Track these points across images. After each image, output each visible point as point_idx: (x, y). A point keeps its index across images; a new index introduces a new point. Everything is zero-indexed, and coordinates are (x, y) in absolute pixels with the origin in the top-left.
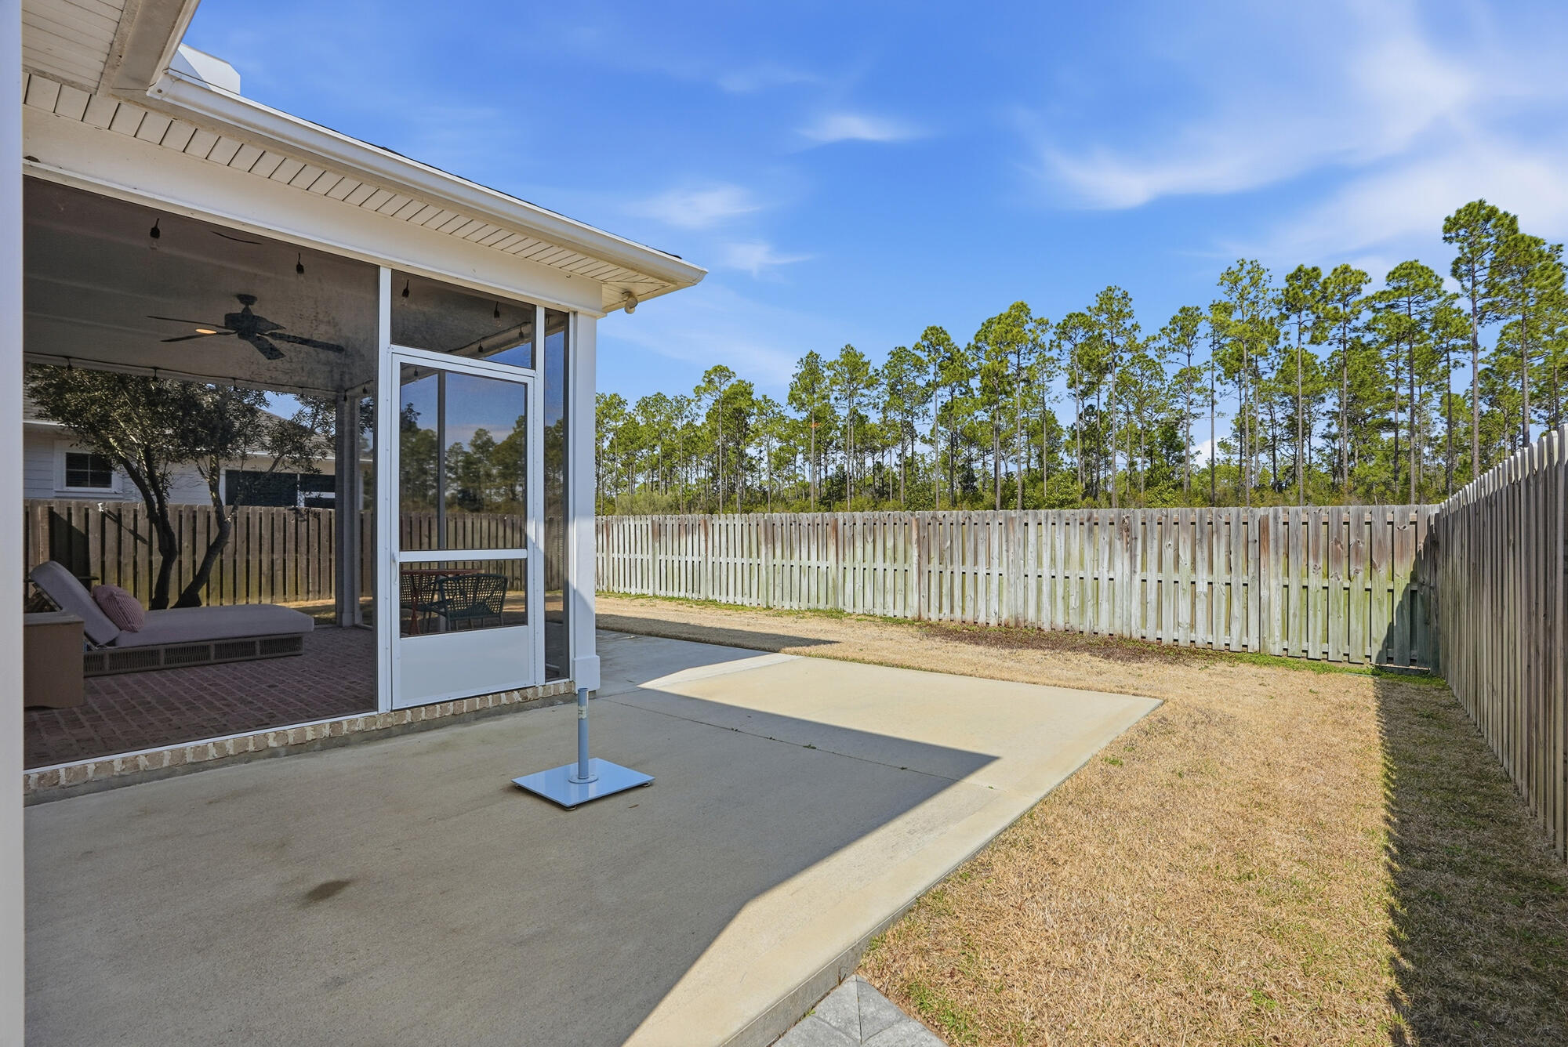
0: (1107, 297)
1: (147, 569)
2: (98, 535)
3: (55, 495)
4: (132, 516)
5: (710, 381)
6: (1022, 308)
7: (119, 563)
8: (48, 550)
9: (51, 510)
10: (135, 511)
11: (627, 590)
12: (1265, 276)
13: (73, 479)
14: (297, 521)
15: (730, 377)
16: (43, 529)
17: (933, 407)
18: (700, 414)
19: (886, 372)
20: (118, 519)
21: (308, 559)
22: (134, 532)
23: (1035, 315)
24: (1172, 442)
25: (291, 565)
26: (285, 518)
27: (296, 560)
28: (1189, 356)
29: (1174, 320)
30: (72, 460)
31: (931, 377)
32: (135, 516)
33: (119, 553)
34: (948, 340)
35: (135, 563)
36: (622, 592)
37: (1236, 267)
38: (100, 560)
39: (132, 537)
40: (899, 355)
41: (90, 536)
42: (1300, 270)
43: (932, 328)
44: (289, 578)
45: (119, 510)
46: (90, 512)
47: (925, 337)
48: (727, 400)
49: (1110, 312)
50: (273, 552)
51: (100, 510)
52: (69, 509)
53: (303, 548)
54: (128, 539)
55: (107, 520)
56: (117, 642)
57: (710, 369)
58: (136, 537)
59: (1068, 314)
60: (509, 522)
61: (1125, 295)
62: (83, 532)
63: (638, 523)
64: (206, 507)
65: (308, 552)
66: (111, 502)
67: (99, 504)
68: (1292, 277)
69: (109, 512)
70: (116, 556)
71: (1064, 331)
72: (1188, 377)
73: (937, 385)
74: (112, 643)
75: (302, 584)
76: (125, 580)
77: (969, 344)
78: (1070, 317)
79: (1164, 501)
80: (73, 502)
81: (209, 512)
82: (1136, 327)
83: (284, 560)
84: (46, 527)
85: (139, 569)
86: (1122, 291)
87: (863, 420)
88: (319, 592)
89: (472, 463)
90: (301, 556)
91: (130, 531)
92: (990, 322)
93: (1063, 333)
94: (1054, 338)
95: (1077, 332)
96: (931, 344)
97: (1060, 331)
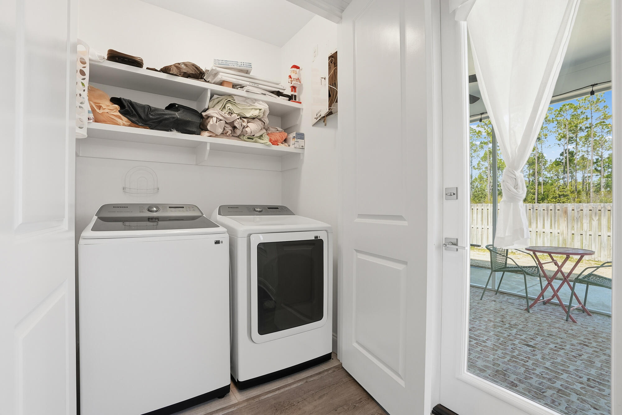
93: (559, 114)
94: (554, 117)
95: (568, 112)
96: (486, 124)
97: (558, 113)
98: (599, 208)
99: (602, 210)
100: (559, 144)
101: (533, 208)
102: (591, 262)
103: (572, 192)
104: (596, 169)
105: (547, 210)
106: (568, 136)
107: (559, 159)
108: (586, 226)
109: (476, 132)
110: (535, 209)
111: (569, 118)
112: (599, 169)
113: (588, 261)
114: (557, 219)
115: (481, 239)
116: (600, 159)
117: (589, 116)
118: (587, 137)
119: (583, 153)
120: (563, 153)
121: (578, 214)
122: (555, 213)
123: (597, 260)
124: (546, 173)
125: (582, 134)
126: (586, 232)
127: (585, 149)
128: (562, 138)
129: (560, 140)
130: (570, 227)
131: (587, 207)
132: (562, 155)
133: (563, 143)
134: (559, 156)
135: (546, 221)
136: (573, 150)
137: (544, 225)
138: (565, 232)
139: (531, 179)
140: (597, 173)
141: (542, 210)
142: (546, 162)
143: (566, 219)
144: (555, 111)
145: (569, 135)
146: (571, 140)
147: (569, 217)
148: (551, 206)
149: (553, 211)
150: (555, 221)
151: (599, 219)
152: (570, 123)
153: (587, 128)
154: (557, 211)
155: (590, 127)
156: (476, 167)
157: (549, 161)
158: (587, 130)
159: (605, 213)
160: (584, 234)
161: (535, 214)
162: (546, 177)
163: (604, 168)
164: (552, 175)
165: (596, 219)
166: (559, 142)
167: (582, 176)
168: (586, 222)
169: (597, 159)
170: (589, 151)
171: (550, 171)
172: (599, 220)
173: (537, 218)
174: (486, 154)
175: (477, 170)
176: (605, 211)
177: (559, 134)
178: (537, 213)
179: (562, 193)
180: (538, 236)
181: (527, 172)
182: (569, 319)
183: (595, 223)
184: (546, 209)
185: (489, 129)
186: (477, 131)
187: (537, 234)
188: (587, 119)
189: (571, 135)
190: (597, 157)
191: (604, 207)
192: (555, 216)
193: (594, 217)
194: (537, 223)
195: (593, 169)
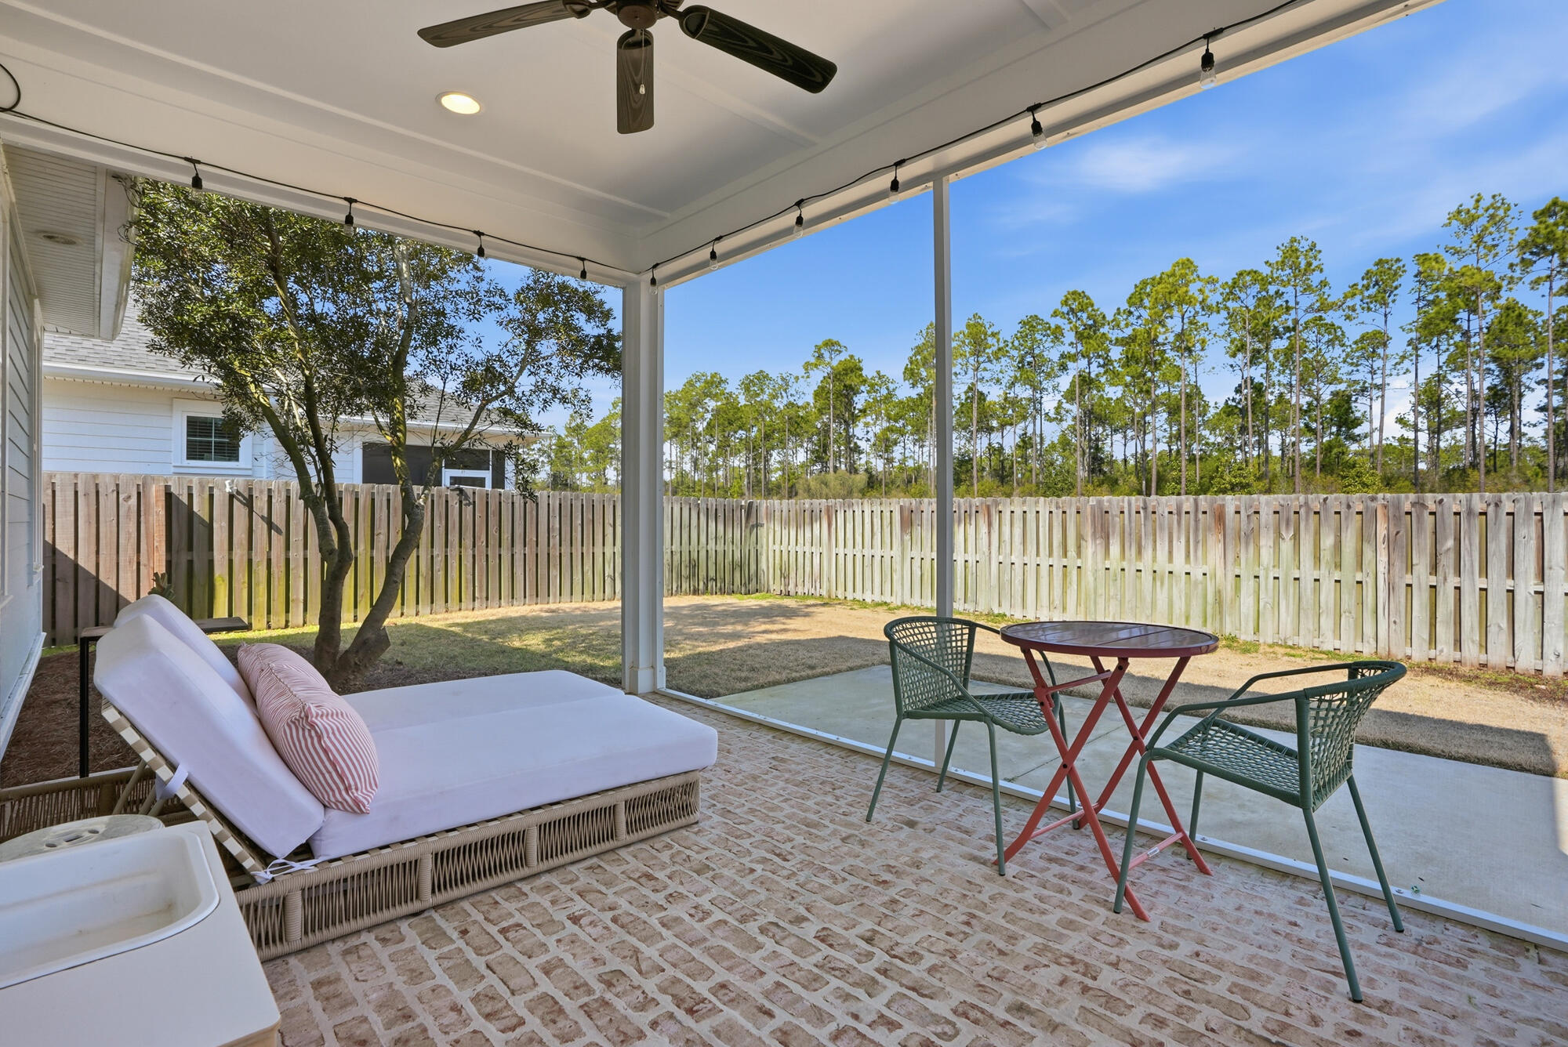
0: (1291, 251)
1: (283, 569)
2: (225, 524)
3: (173, 470)
4: (266, 498)
5: (820, 357)
6: (1188, 264)
7: (250, 561)
8: (164, 544)
9: (167, 487)
10: (270, 490)
11: (859, 596)
12: (1512, 213)
13: (196, 451)
14: (461, 502)
15: (840, 352)
16: (158, 514)
17: (1065, 381)
18: (805, 393)
19: (1016, 343)
20: (249, 503)
21: (474, 556)
22: (269, 521)
23: (1203, 273)
24: (1344, 416)
25: (454, 563)
26: (447, 502)
27: (460, 556)
28: (1386, 315)
29: (1368, 274)
30: (196, 427)
31: (1067, 349)
32: (270, 498)
33: (250, 548)
34: (1092, 305)
35: (269, 561)
36: (850, 597)
37: (1469, 204)
38: (227, 558)
39: (265, 526)
40: (1031, 324)
41: (215, 525)
42: (1555, 203)
43: (1074, 293)
44: (452, 580)
45: (250, 490)
46: (216, 492)
47: (1065, 303)
48: (837, 376)
49: (1295, 267)
50: (432, 547)
51: (228, 490)
52: (190, 488)
53: (468, 541)
54: (260, 527)
55: (236, 502)
56: (315, 846)
57: (820, 343)
58: (271, 525)
59: (1238, 271)
60: (703, 507)
61: (1313, 247)
62: (207, 519)
63: (877, 509)
64: (354, 486)
65: (474, 546)
66: (241, 479)
67: (227, 482)
68: (1543, 213)
69: (238, 492)
70: (246, 551)
71: (1234, 289)
72: (1375, 343)
73: (1073, 358)
74: (305, 851)
75: (467, 588)
76: (258, 585)
77: (1118, 309)
78: (1241, 274)
79: (1365, 485)
80: (195, 479)
81: (357, 493)
82: (1324, 284)
83: (446, 556)
84: (162, 513)
85: (274, 569)
86: (1310, 242)
87: (982, 397)
88: (487, 599)
89: (564, 447)
90: (466, 549)
91: (262, 517)
92: (1144, 283)
93: (1232, 293)
94: (1220, 299)
95: (1249, 291)
96: (1072, 310)
97: (1228, 290)
98: (1295, 506)
99: (1302, 511)
100: (1231, 366)
101: (1145, 508)
102: (1277, 649)
103: (1259, 479)
104: (1307, 425)
105: (1179, 514)
106: (1249, 348)
107: (1234, 400)
108: (1266, 554)
109: (1049, 328)
110: (1150, 510)
111: (1251, 303)
112: (1314, 425)
113: (1270, 646)
114: (1200, 538)
115: (1021, 593)
116: (1315, 403)
117: (1292, 304)
118: (1289, 353)
119: (1282, 390)
120: (1240, 386)
121: (1249, 523)
122: (1197, 521)
123: (1290, 643)
124: (1206, 433)
125: (1279, 344)
126: (1267, 569)
127: (1284, 380)
128: (1239, 350)
129: (1234, 355)
130: (1230, 557)
131: (1268, 503)
132: (1238, 390)
133: (1240, 363)
134: (1232, 394)
135: (1175, 542)
136: (1262, 380)
137: (1170, 552)
138: (1220, 573)
139: (1174, 448)
140: (1309, 436)
141: (1166, 514)
142: (1207, 405)
143: (1221, 537)
144: (1223, 287)
145: (1253, 344)
146: (1255, 358)
147: (1228, 531)
148: (1188, 502)
149: (1192, 515)
150: (1197, 542)
151: (1294, 535)
152: (1254, 317)
153: (1287, 329)
154: (1200, 515)
155: (1294, 329)
156: (1052, 414)
157: (1212, 404)
158: (1288, 335)
159: (1307, 520)
160: (1262, 574)
161: (1150, 524)
162: (1207, 444)
163: (1322, 423)
164: (1219, 440)
165: (1288, 535)
166: (1232, 361)
167: (1280, 442)
168: (1266, 541)
169: (1309, 404)
170: (1294, 383)
171: (1214, 429)
172: (1296, 537)
173: (1155, 535)
174: (1073, 384)
175: (1054, 423)
176: (1307, 513)
177: (1232, 342)
178: (1154, 521)
179: (1238, 480)
180: (1158, 583)
181: (1165, 430)
182: (1126, 905)
183: (1286, 546)
184: (1175, 512)
185: (1079, 322)
186: (1053, 326)
187: (1154, 579)
188: (1288, 309)
189: (1258, 346)
190: (1308, 399)
191: (1306, 503)
192: (1196, 529)
193: (1283, 533)
194: (1155, 549)
195: (1302, 425)
